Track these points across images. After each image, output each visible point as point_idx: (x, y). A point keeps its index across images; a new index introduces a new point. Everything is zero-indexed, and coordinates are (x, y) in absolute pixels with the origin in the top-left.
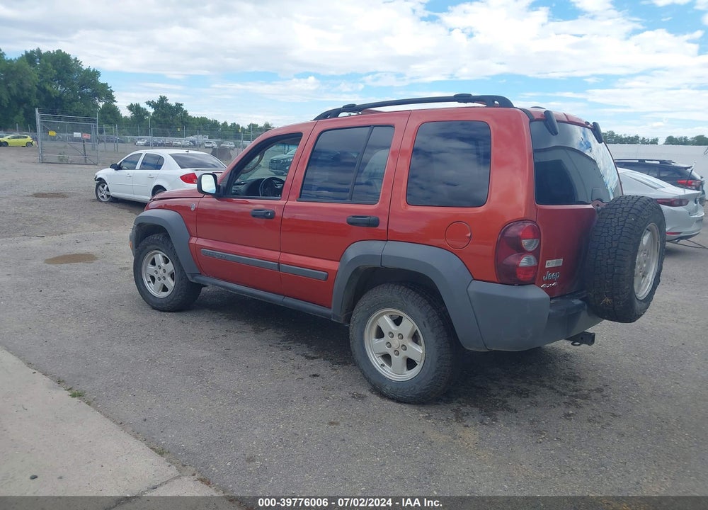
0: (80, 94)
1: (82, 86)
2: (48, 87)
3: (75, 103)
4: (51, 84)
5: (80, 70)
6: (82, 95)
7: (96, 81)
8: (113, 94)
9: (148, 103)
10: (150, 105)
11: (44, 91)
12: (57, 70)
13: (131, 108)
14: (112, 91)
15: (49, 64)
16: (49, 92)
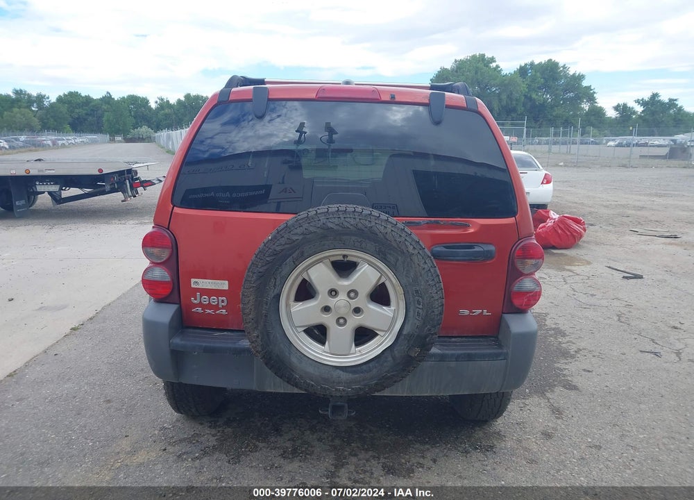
0: (562, 99)
1: (566, 91)
2: (534, 96)
3: (556, 108)
4: (538, 92)
5: (566, 76)
6: (565, 100)
7: (580, 85)
8: (595, 95)
9: (638, 101)
10: (639, 103)
11: (530, 99)
12: (544, 78)
13: (617, 108)
14: (595, 93)
15: (538, 74)
16: (534, 100)
